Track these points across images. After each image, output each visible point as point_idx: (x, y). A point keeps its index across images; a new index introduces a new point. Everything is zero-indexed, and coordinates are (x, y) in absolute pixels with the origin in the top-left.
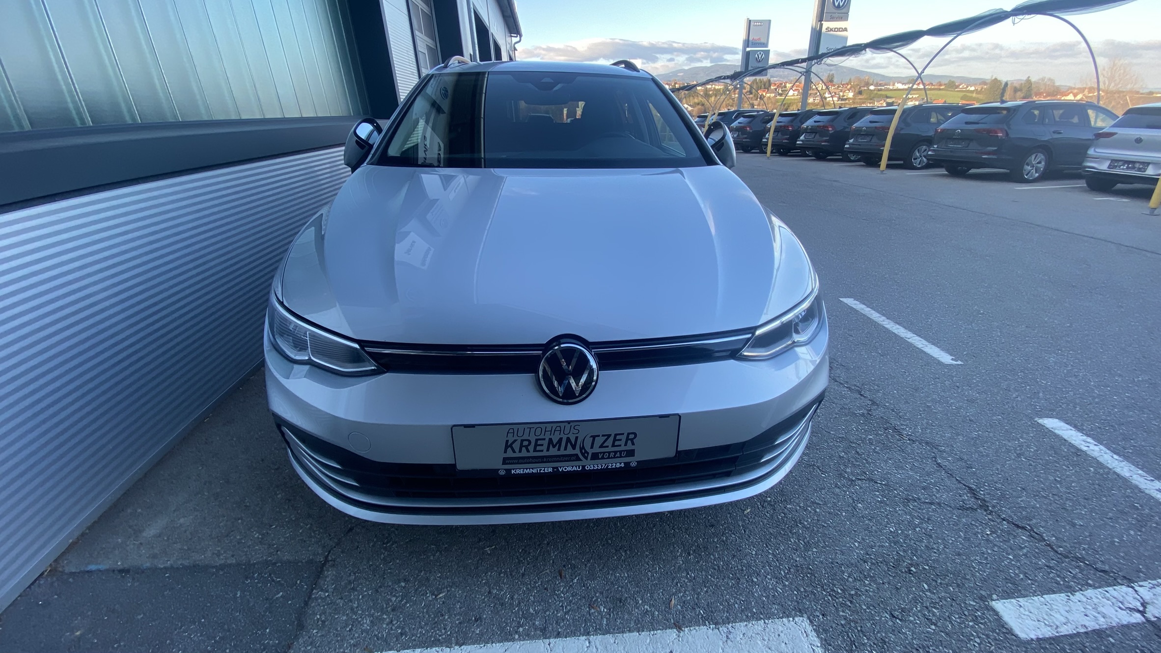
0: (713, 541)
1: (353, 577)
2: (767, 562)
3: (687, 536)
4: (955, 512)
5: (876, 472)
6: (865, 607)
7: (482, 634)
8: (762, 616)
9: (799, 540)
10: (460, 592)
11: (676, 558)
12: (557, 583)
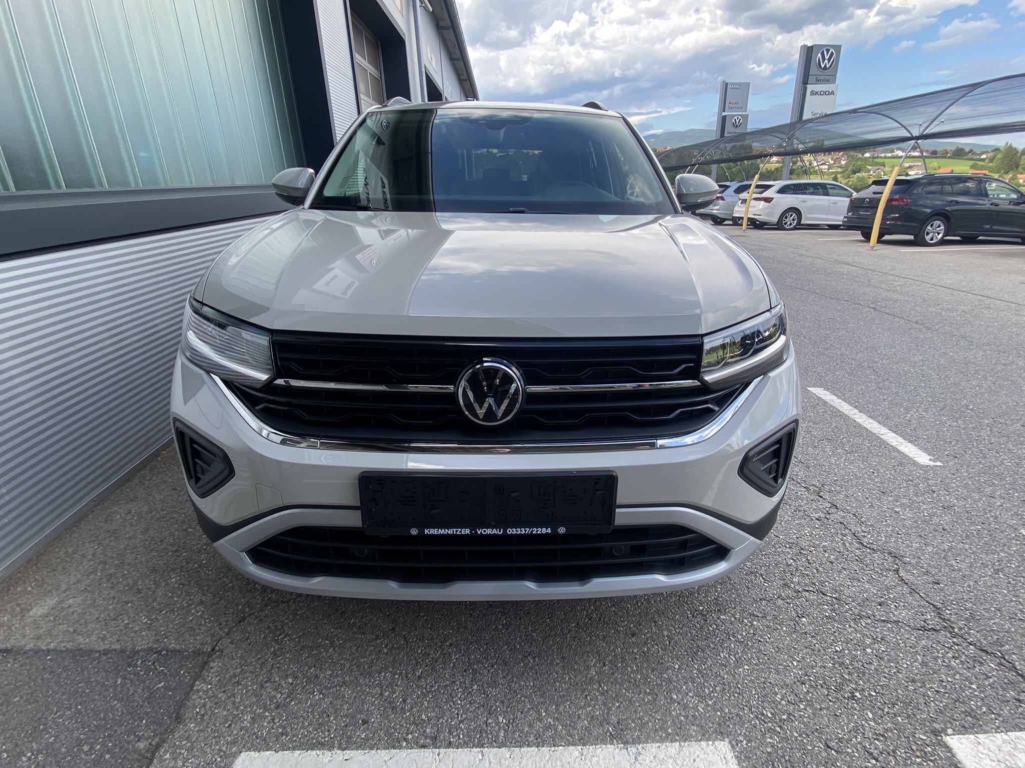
0: (633, 651)
1: (240, 670)
2: (691, 677)
3: (604, 645)
4: (914, 632)
5: (827, 583)
6: (796, 735)
7: (367, 739)
8: (677, 738)
9: (730, 655)
10: (350, 692)
11: (588, 668)
12: (455, 688)
